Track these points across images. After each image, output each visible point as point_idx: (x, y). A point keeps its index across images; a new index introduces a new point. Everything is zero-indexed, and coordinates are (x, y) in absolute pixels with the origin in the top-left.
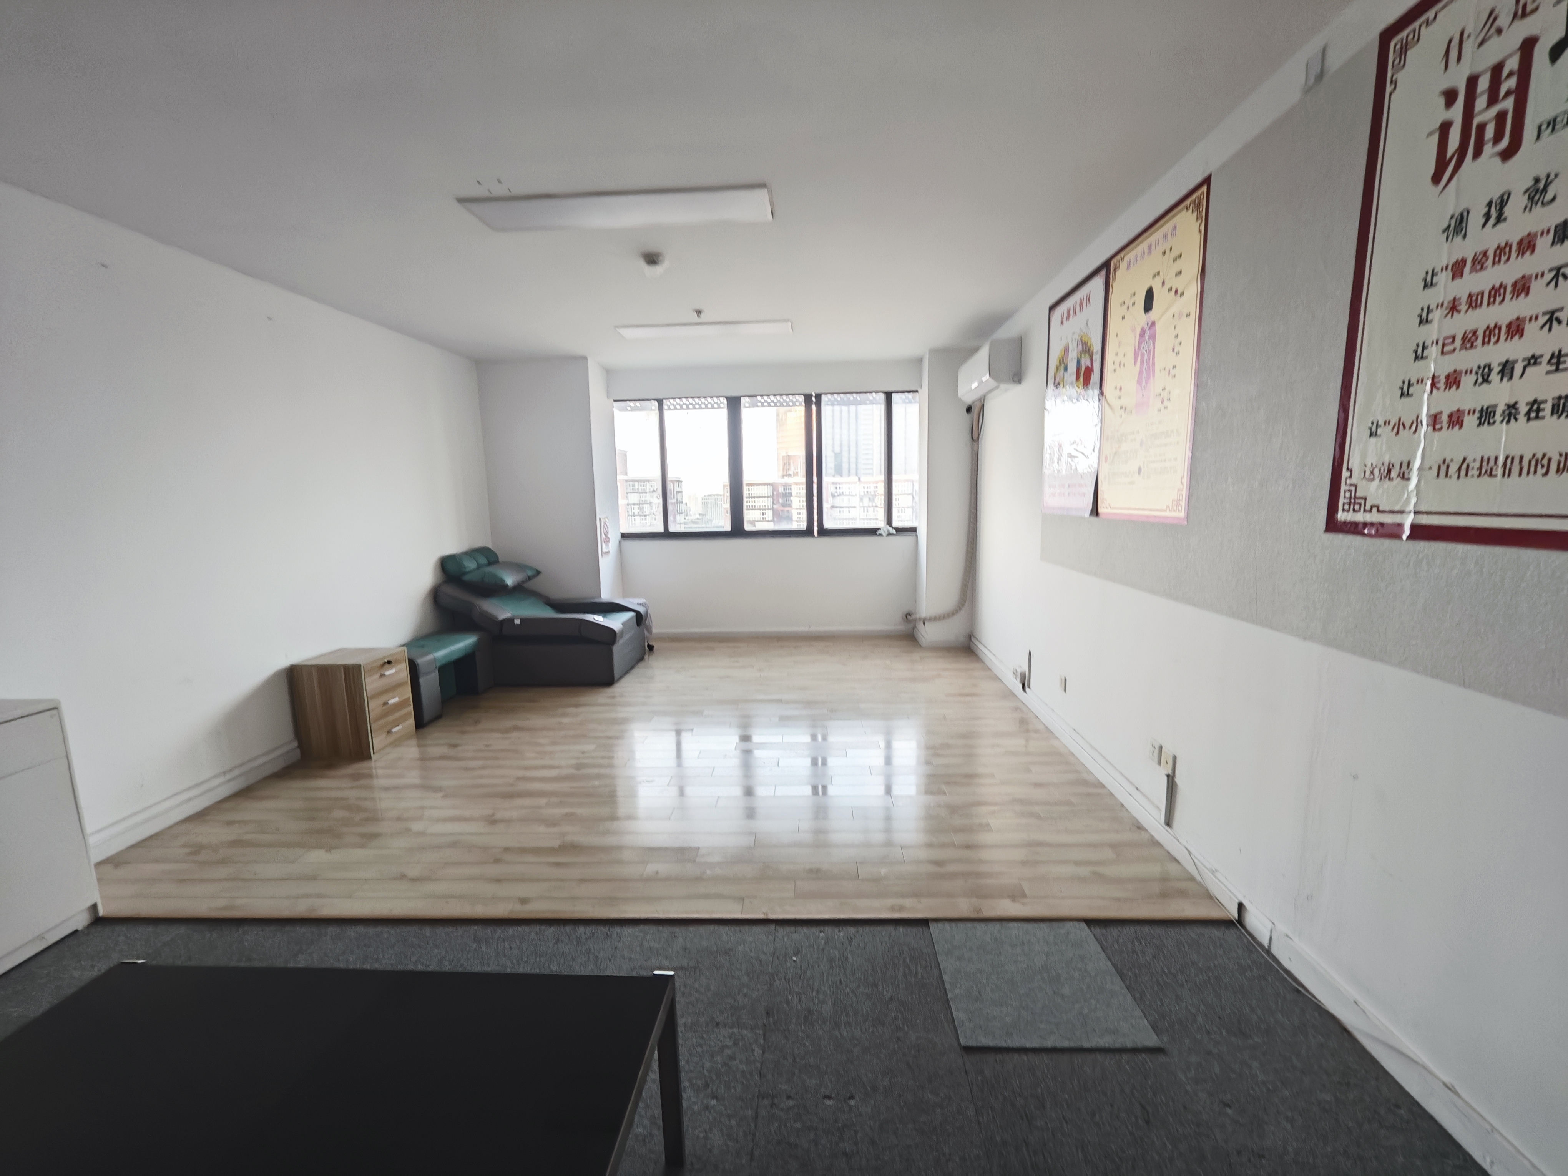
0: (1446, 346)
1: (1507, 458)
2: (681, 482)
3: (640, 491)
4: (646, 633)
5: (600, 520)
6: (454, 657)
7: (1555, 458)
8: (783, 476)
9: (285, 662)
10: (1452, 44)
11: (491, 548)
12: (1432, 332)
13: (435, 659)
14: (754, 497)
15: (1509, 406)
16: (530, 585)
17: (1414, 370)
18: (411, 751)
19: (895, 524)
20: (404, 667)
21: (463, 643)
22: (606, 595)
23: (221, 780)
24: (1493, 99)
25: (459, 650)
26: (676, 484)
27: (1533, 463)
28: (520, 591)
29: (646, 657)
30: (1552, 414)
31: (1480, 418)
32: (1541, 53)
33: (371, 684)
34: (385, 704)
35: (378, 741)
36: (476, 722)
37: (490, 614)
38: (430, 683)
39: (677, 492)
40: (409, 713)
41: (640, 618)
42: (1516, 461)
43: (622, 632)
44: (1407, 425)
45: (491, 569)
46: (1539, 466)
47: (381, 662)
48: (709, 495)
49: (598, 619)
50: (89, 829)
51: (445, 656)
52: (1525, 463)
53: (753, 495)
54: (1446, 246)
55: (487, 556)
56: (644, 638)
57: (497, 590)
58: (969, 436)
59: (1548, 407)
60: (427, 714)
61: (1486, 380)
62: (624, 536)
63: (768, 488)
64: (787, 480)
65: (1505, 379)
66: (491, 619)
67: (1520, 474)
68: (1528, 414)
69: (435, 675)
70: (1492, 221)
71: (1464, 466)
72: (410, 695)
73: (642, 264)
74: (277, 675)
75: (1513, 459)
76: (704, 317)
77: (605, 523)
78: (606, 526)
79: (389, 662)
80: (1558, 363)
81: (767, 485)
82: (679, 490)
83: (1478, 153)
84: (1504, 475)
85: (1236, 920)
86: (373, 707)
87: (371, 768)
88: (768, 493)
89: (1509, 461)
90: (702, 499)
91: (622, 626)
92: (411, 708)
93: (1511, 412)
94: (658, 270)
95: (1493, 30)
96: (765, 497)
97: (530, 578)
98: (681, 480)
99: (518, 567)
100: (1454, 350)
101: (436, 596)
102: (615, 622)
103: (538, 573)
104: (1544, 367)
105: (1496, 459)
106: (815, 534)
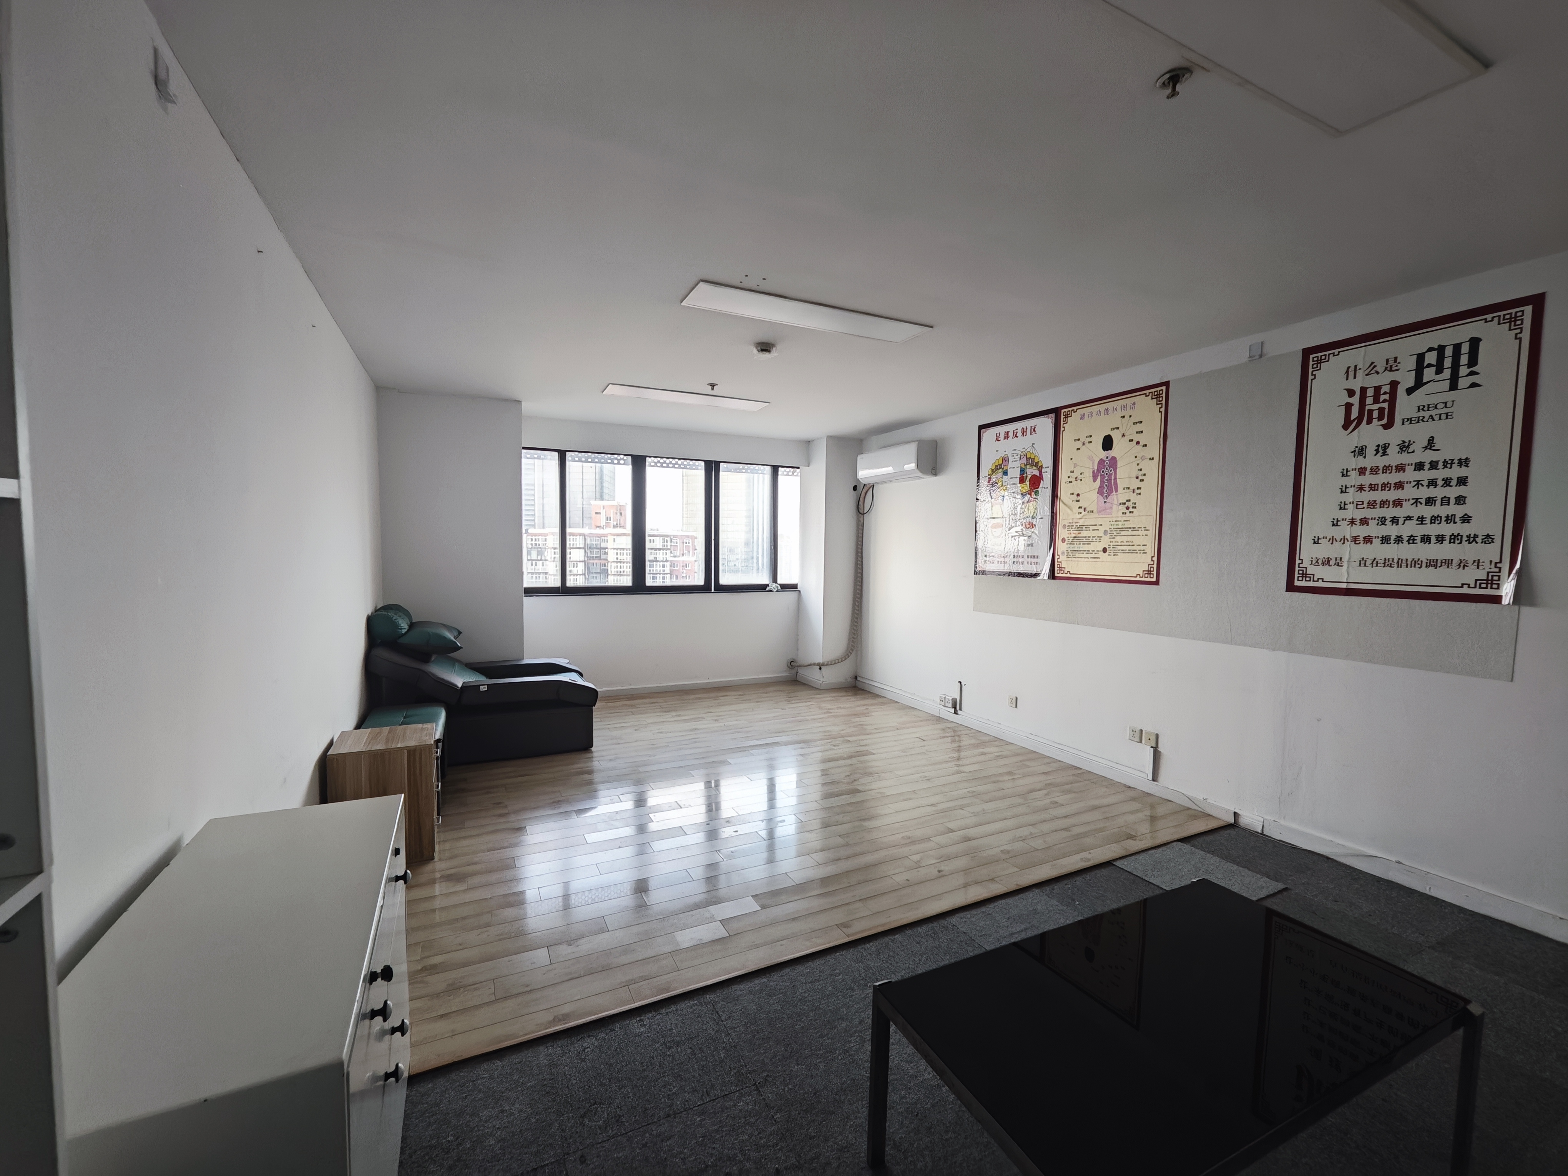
0: (1358, 505)
1: (1399, 559)
7: (1425, 561)
10: (1350, 370)
12: (1349, 497)
15: (1398, 537)
17: (1341, 514)
19: (781, 580)
24: (1376, 400)
27: (1413, 562)
30: (1421, 542)
31: (1382, 540)
32: (1401, 391)
42: (1404, 561)
44: (1338, 540)
46: (1417, 564)
49: (558, 678)
52: (1409, 563)
54: (1354, 459)
58: (856, 510)
59: (1419, 539)
61: (1383, 524)
65: (1394, 524)
66: (450, 687)
67: (1407, 567)
68: (1408, 541)
70: (1380, 454)
71: (1375, 562)
75: (1402, 560)
76: (717, 390)
80: (1422, 521)
83: (1369, 422)
84: (1398, 567)
85: (1234, 823)
89: (1400, 560)
93: (1399, 539)
94: (760, 357)
95: (1373, 371)
100: (1364, 508)
104: (1415, 522)
105: (1393, 559)
106: (713, 591)
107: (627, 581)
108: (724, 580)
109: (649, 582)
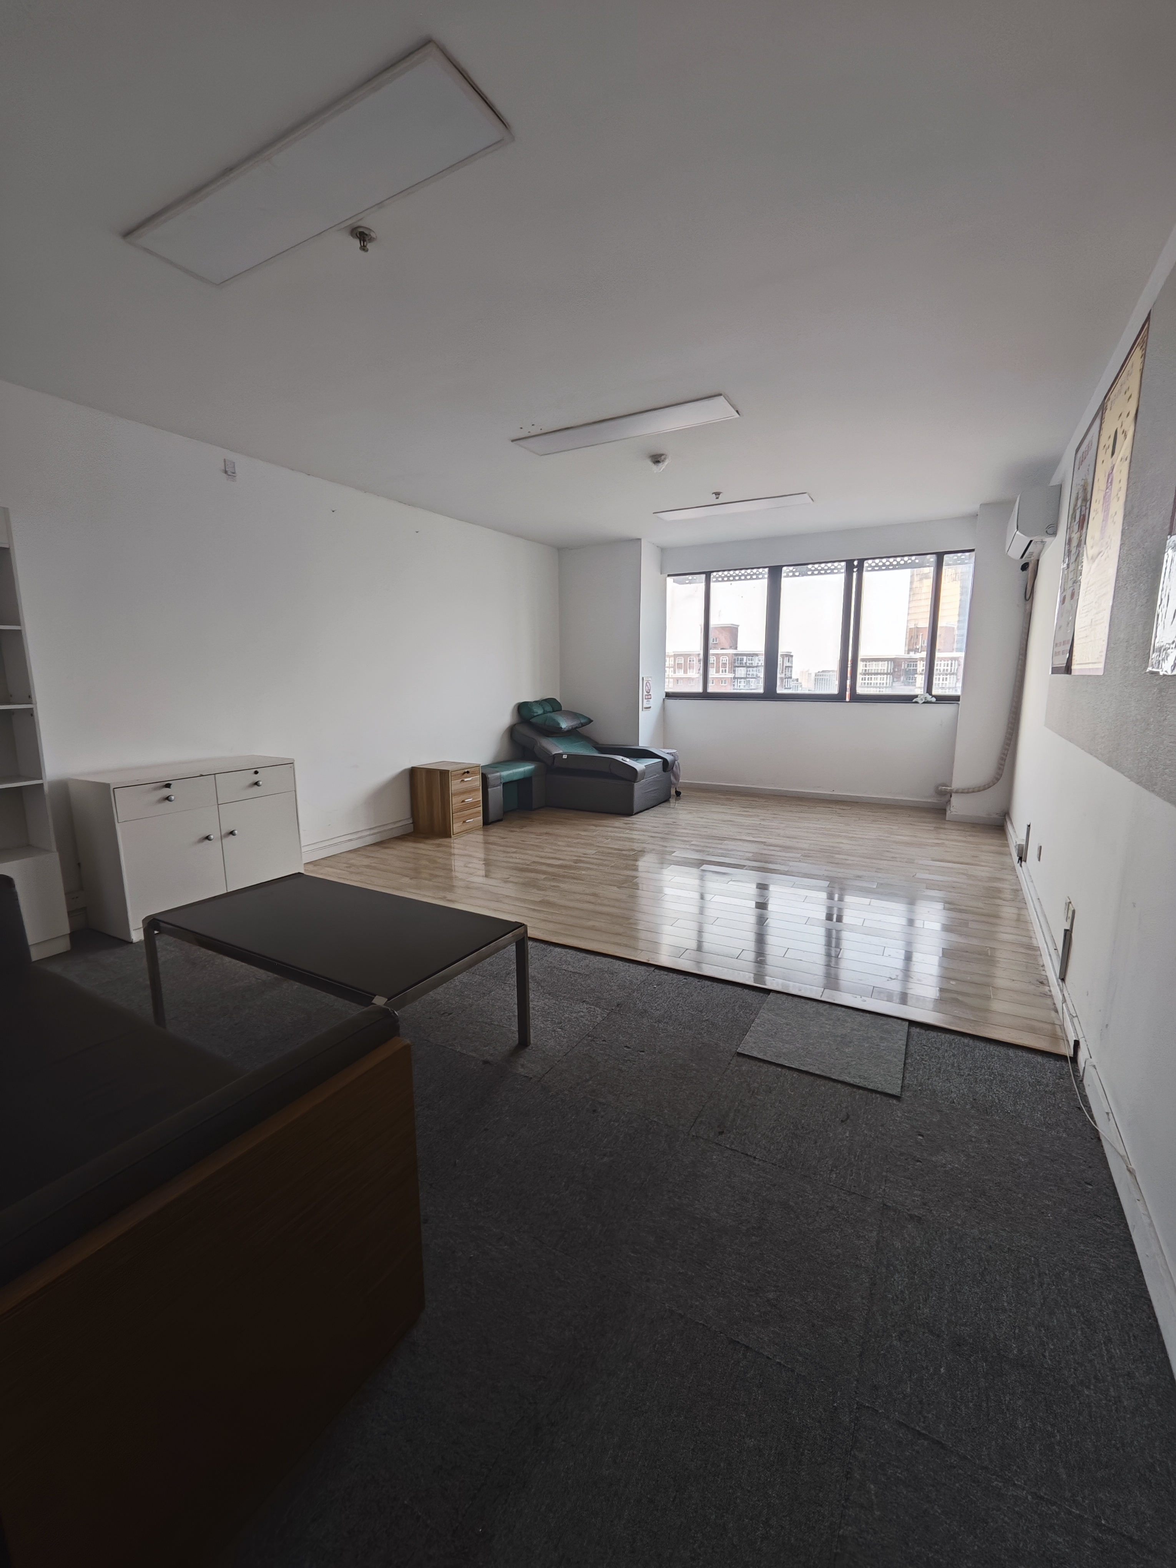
2: (792, 656)
3: (748, 665)
4: (672, 778)
5: (643, 678)
6: (515, 778)
8: (909, 651)
9: (409, 765)
11: (558, 700)
13: (500, 777)
14: (871, 674)
16: (583, 730)
18: (478, 837)
19: (934, 692)
20: (478, 777)
21: (524, 769)
22: (643, 743)
23: (368, 833)
25: (521, 773)
26: (786, 659)
28: (572, 734)
29: (672, 800)
33: (455, 785)
34: (463, 801)
35: (456, 827)
36: (522, 827)
37: (546, 749)
38: (496, 793)
39: (786, 667)
40: (478, 812)
41: (667, 766)
43: (644, 772)
45: (552, 715)
47: (463, 771)
48: (823, 671)
49: (628, 761)
50: (303, 844)
51: (508, 775)
53: (870, 672)
55: (552, 704)
56: (670, 784)
57: (554, 732)
58: (1023, 596)
60: (492, 817)
62: (669, 695)
63: (888, 664)
64: (912, 655)
66: (546, 752)
69: (500, 788)
72: (481, 799)
73: (650, 463)
74: (405, 771)
76: (722, 499)
77: (648, 682)
78: (648, 684)
79: (468, 772)
81: (888, 661)
82: (788, 664)
85: (1070, 1057)
86: (455, 802)
87: (450, 843)
88: (887, 669)
90: (816, 676)
91: (645, 768)
92: (481, 808)
94: (663, 466)
96: (884, 674)
97: (583, 725)
98: (791, 654)
99: (574, 715)
101: (512, 731)
102: (639, 765)
103: (590, 721)
106: (847, 699)
107: (758, 687)
108: (860, 690)
109: (780, 690)
